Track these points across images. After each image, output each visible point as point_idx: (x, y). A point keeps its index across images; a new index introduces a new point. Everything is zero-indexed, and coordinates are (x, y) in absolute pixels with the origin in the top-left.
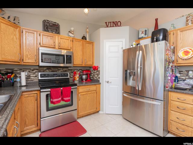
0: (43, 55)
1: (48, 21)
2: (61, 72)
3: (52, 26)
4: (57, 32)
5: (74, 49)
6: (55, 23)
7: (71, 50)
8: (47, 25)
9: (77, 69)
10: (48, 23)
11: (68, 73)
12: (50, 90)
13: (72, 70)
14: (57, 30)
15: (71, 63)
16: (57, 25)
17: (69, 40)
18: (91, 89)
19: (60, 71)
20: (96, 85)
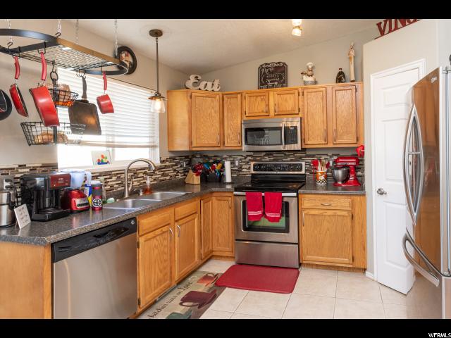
0: (248, 133)
1: (266, 64)
2: (291, 160)
3: (272, 73)
4: (282, 81)
5: (306, 110)
6: (279, 63)
7: (300, 113)
8: (265, 73)
9: (327, 155)
10: (267, 68)
11: (303, 163)
12: (244, 193)
13: (313, 156)
14: (281, 77)
15: (297, 143)
16: (283, 66)
17: (294, 93)
18: (333, 205)
19: (289, 159)
20: (351, 195)
